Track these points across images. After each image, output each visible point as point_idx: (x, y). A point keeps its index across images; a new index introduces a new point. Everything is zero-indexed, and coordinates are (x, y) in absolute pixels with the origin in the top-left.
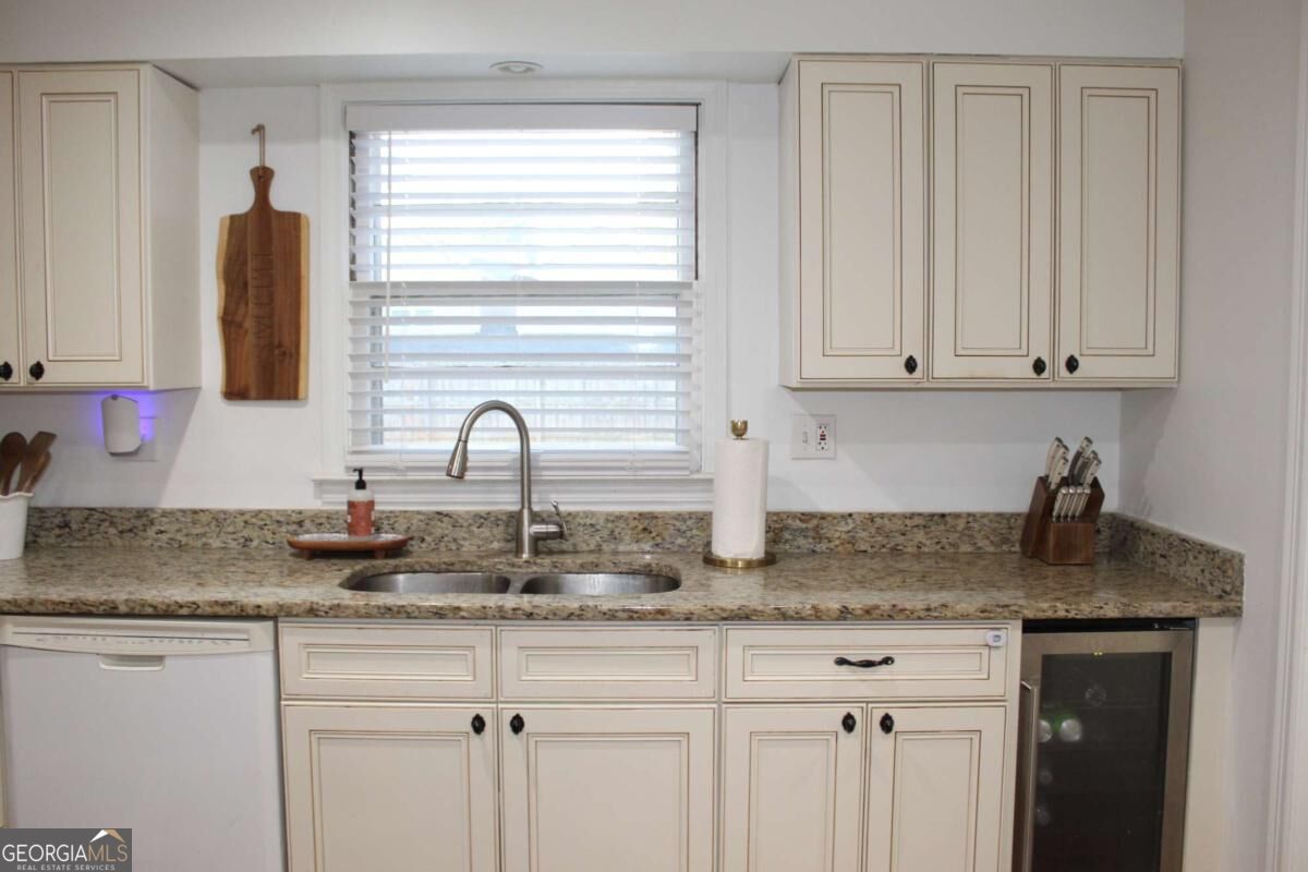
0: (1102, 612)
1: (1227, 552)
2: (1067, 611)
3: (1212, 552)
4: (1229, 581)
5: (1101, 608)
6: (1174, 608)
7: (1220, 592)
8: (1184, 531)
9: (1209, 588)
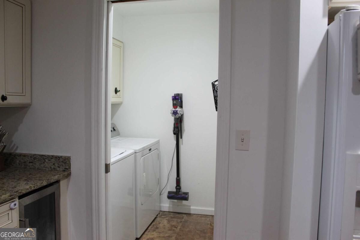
0: (43, 184)
1: (65, 157)
2: (34, 187)
3: (58, 158)
4: (68, 165)
5: (42, 183)
6: (58, 177)
7: (64, 169)
8: (33, 153)
9: (58, 169)
